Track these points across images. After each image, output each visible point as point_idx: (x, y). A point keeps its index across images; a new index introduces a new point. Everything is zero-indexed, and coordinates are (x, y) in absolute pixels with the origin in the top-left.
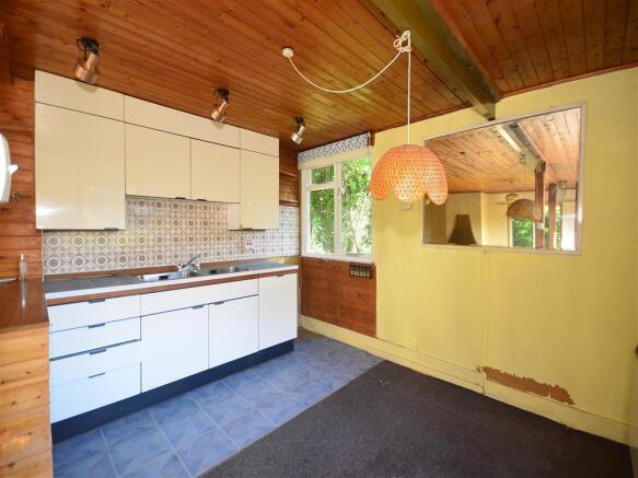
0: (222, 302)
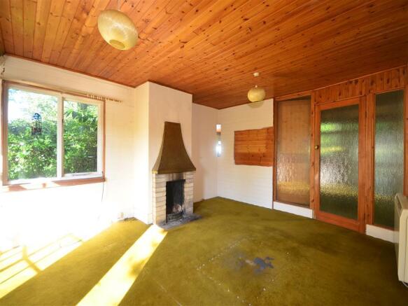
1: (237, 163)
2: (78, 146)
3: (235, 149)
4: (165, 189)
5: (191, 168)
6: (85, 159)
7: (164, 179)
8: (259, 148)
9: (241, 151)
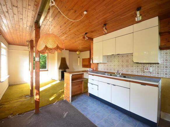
0: (115, 85)
1: (83, 67)
2: (42, 63)
3: (82, 64)
4: (61, 73)
5: (68, 68)
6: (44, 66)
7: (61, 70)
8: (87, 63)
9: (84, 64)
